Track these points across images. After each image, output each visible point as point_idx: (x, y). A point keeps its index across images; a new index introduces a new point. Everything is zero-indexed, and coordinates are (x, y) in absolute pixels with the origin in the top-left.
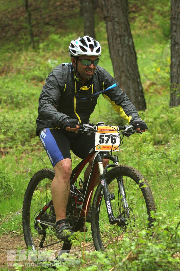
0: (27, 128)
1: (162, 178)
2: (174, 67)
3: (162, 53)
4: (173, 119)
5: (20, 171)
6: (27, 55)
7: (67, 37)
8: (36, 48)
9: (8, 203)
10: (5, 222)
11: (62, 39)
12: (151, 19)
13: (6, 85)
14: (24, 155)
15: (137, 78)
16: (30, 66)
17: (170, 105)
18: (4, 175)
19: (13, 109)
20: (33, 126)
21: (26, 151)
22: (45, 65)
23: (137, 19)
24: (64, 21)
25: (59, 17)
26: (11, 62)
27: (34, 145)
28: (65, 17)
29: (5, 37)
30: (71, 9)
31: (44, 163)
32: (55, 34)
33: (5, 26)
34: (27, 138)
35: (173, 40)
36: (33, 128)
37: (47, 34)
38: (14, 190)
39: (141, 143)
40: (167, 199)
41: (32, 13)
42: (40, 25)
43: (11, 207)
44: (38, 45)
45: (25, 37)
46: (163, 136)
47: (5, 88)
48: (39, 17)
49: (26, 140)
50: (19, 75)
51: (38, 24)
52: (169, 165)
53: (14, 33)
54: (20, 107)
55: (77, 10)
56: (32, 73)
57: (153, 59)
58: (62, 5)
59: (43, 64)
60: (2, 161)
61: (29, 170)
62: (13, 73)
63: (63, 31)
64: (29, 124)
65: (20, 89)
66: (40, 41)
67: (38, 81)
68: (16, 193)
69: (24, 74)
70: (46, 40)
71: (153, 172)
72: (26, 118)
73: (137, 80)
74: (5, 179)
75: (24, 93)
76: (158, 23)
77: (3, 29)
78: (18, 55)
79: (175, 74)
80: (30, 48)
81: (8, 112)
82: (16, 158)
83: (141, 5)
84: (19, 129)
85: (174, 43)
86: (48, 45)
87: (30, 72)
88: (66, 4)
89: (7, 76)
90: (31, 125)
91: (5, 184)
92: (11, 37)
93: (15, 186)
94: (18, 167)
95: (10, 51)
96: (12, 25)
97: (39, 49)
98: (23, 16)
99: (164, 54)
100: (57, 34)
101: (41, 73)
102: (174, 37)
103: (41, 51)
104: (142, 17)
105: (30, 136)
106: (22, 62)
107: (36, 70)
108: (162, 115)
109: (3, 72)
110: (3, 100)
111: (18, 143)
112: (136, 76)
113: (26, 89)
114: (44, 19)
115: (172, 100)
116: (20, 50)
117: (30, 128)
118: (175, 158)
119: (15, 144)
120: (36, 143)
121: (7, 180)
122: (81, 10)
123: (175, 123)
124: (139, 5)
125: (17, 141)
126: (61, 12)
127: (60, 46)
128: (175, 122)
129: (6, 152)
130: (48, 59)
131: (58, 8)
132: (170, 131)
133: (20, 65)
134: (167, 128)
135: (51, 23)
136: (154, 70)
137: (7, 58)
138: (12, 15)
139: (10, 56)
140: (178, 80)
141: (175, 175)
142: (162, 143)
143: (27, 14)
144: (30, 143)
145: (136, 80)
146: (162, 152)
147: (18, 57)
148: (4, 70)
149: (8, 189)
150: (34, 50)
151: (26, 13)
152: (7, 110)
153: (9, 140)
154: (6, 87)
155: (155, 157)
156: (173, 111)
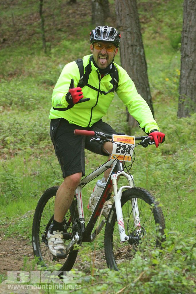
0: (36, 131)
1: (169, 189)
2: (183, 79)
3: (170, 63)
4: (181, 129)
5: (28, 174)
6: (39, 59)
7: (78, 43)
8: (47, 53)
9: (15, 205)
10: (12, 225)
11: (73, 45)
12: (159, 31)
13: (18, 87)
14: (32, 157)
15: (147, 88)
16: (42, 70)
17: (178, 115)
18: (13, 177)
19: (24, 111)
20: (42, 129)
21: (34, 153)
22: (56, 69)
23: (147, 30)
24: (75, 28)
25: (70, 24)
26: (23, 65)
27: (42, 147)
28: (76, 24)
29: (18, 40)
30: (82, 17)
31: (52, 168)
32: (66, 41)
33: (19, 31)
34: (36, 140)
35: (183, 52)
36: (42, 131)
37: (59, 39)
38: (21, 193)
39: (150, 153)
40: (174, 211)
41: (45, 19)
42: (52, 31)
43: (18, 209)
44: (50, 50)
45: (37, 42)
46: (171, 146)
47: (16, 90)
48: (52, 24)
49: (35, 142)
50: (30, 78)
51: (50, 30)
52: (177, 176)
53: (27, 38)
54: (30, 109)
55: (89, 18)
56: (43, 77)
57: (161, 69)
58: (74, 12)
59: (54, 68)
60: (10, 162)
61: (37, 173)
62: (24, 76)
63: (74, 38)
64: (39, 127)
65: (31, 92)
66: (52, 46)
67: (48, 84)
68: (24, 196)
69: (36, 77)
70: (58, 46)
71: (161, 182)
72: (35, 121)
73: (147, 89)
74: (13, 181)
75: (34, 95)
76: (166, 34)
77: (17, 33)
78: (30, 58)
79: (184, 86)
80: (42, 53)
81: (18, 114)
82: (25, 160)
83: (151, 17)
84: (28, 132)
85: (185, 55)
86: (59, 51)
87: (41, 76)
88: (78, 12)
89: (18, 78)
90: (41, 128)
91: (13, 186)
92: (24, 41)
93: (23, 188)
94: (26, 168)
95: (23, 54)
96: (25, 29)
97: (51, 54)
98: (37, 21)
99: (171, 65)
100: (69, 40)
101: (51, 77)
102: (185, 50)
103: (52, 56)
104: (151, 28)
105: (39, 139)
106: (34, 65)
107: (47, 74)
108: (170, 125)
109: (15, 74)
110: (14, 101)
111: (27, 145)
112: (146, 86)
113: (36, 92)
114: (57, 25)
115: (180, 110)
116: (33, 54)
117: (39, 131)
118: (184, 170)
119: (24, 146)
120: (45, 146)
121: (15, 183)
122: (93, 19)
123: (183, 134)
124: (148, 16)
125: (26, 143)
126: (73, 19)
127: (71, 52)
128: (182, 132)
129: (15, 154)
130: (59, 63)
131: (71, 16)
132: (177, 141)
133: (31, 69)
134: (175, 138)
135: (63, 30)
136: (161, 79)
137: (19, 61)
138: (26, 20)
139: (22, 59)
140: (186, 91)
141: (183, 186)
142: (170, 153)
143: (41, 20)
144: (39, 145)
145: (145, 89)
146: (171, 163)
147: (30, 61)
148: (16, 72)
149: (15, 191)
150: (46, 55)
151: (39, 19)
152: (17, 111)
153: (18, 142)
154: (18, 90)
155: (163, 168)
156: (181, 121)
